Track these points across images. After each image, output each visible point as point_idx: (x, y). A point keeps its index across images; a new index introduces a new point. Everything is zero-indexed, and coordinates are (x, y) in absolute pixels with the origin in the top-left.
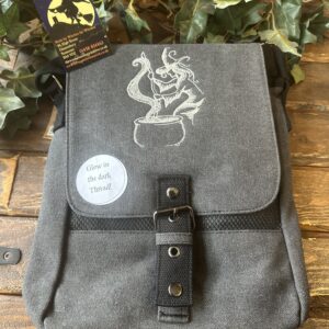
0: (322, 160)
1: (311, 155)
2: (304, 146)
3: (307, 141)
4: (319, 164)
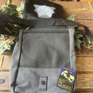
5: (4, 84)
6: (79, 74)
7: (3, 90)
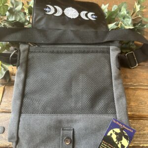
0: (134, 86)
1: (130, 84)
2: (127, 80)
3: (127, 78)
4: (133, 88)
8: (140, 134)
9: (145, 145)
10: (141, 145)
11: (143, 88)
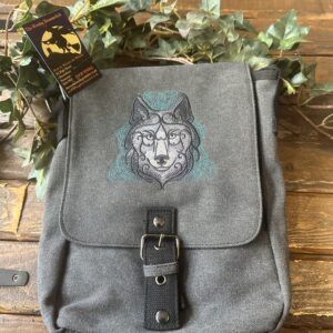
5: (26, 290)
6: (308, 262)
7: (25, 310)
8: (317, 291)
9: (328, 314)
10: (320, 314)
11: (326, 191)
